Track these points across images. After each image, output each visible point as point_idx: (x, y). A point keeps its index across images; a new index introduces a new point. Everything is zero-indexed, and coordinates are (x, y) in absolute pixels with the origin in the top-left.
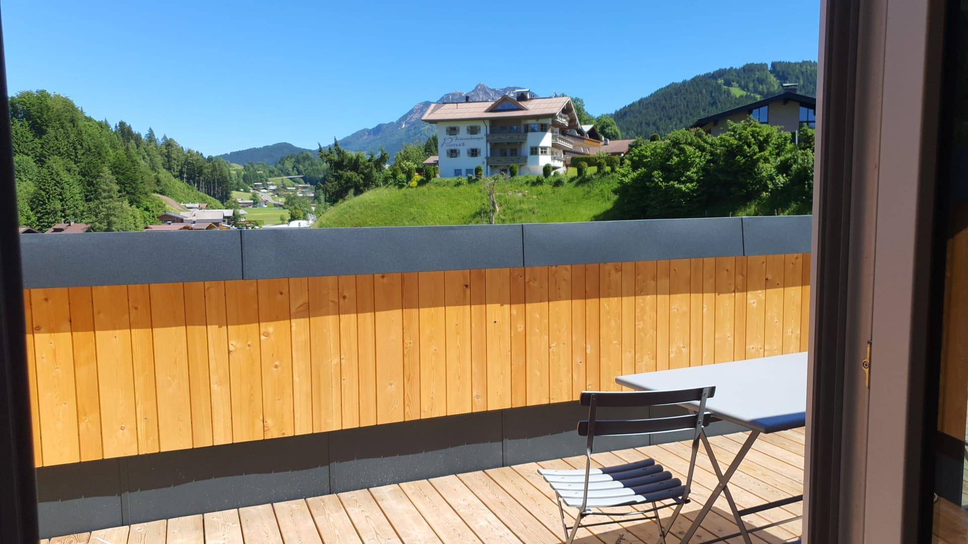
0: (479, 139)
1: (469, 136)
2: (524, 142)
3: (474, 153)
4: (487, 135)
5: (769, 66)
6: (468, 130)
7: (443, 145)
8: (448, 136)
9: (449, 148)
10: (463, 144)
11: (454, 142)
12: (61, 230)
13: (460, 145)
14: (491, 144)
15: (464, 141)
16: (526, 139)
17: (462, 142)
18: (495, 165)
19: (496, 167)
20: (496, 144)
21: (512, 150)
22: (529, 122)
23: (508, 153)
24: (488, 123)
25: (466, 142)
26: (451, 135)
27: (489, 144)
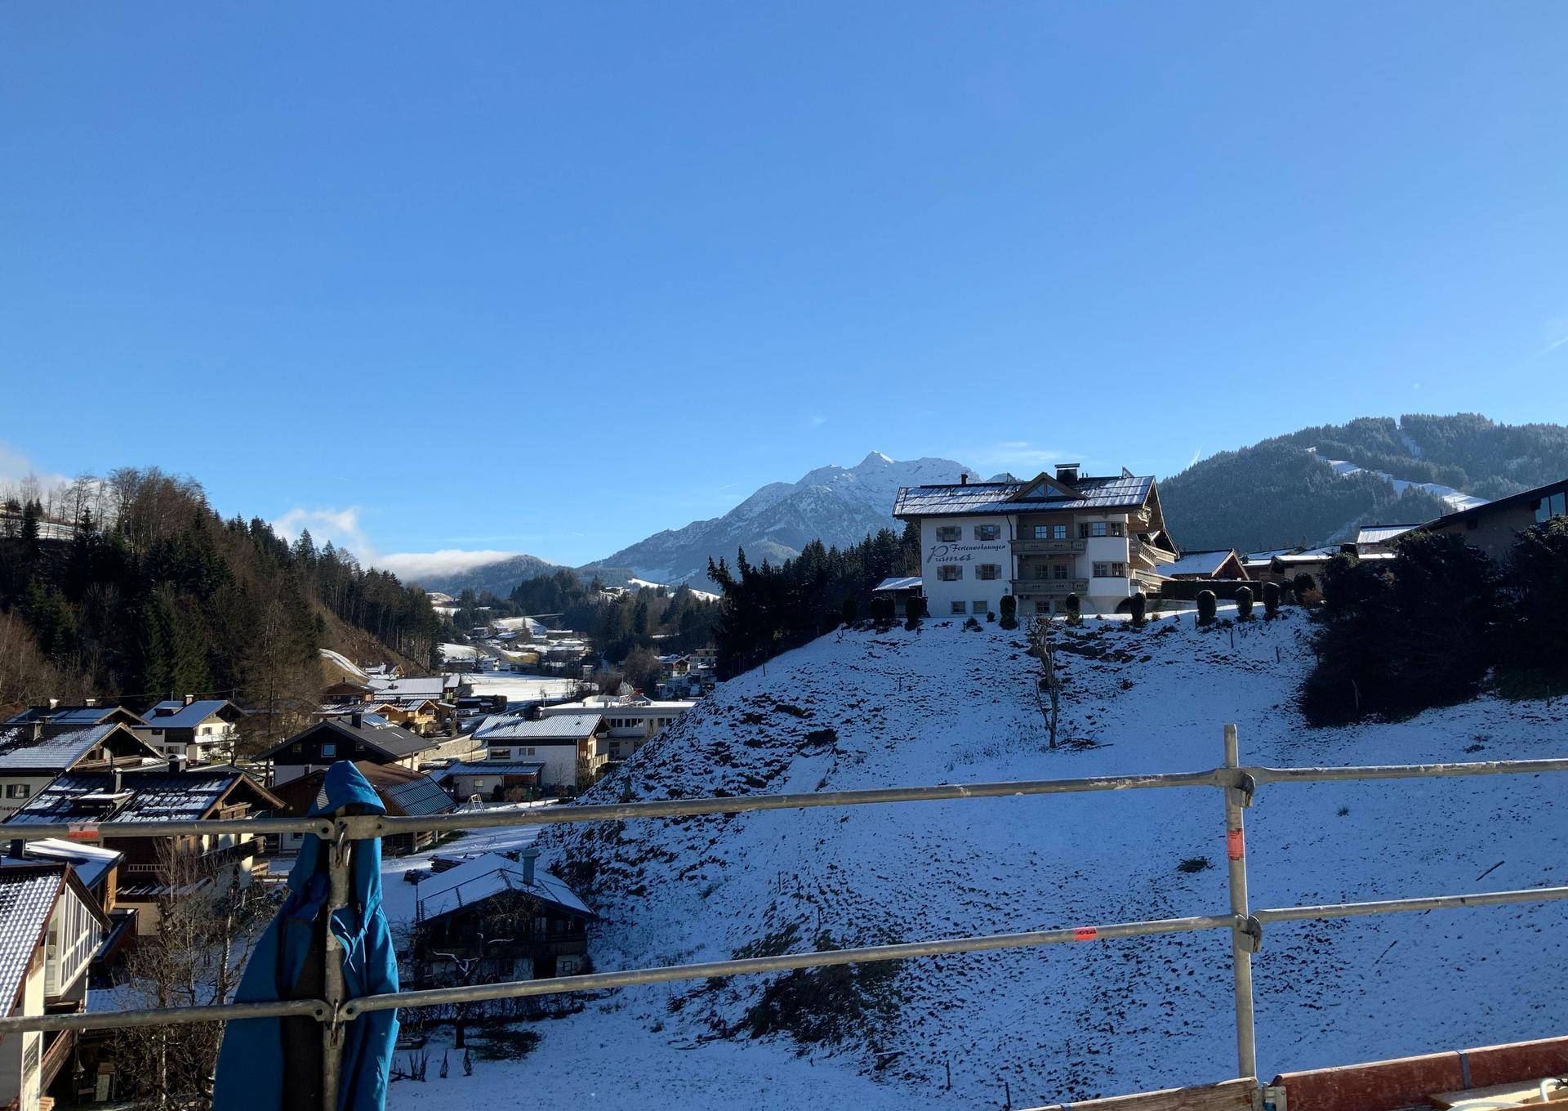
0: (997, 548)
1: (979, 543)
2: (1079, 555)
3: (988, 572)
4: (1012, 542)
5: (1398, 423)
6: (976, 532)
7: (930, 558)
8: (940, 544)
9: (941, 564)
10: (969, 559)
11: (951, 553)
12: (169, 713)
13: (962, 559)
14: (1020, 557)
15: (971, 552)
16: (1084, 550)
17: (966, 553)
18: (1027, 593)
19: (1028, 597)
20: (1028, 557)
21: (1057, 568)
22: (1090, 519)
23: (1051, 573)
24: (1014, 520)
25: (973, 553)
26: (944, 541)
27: (1015, 557)
